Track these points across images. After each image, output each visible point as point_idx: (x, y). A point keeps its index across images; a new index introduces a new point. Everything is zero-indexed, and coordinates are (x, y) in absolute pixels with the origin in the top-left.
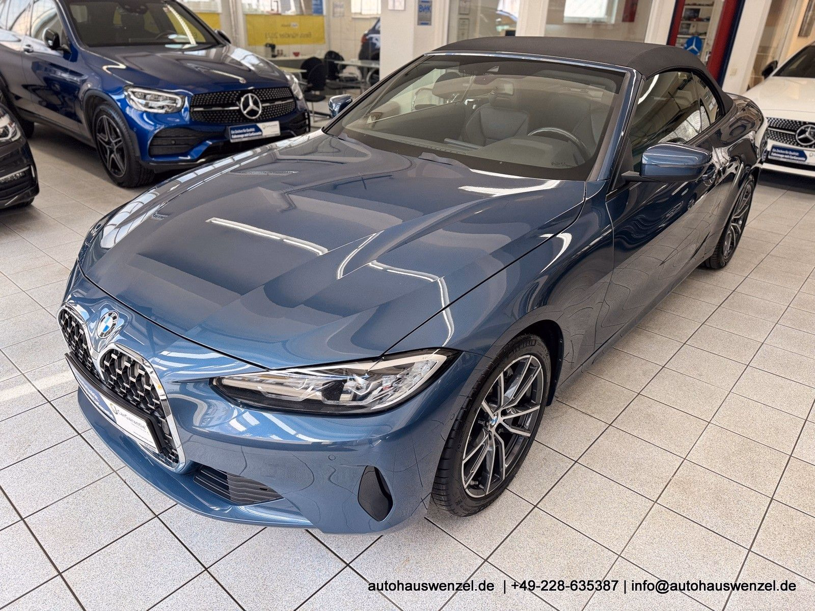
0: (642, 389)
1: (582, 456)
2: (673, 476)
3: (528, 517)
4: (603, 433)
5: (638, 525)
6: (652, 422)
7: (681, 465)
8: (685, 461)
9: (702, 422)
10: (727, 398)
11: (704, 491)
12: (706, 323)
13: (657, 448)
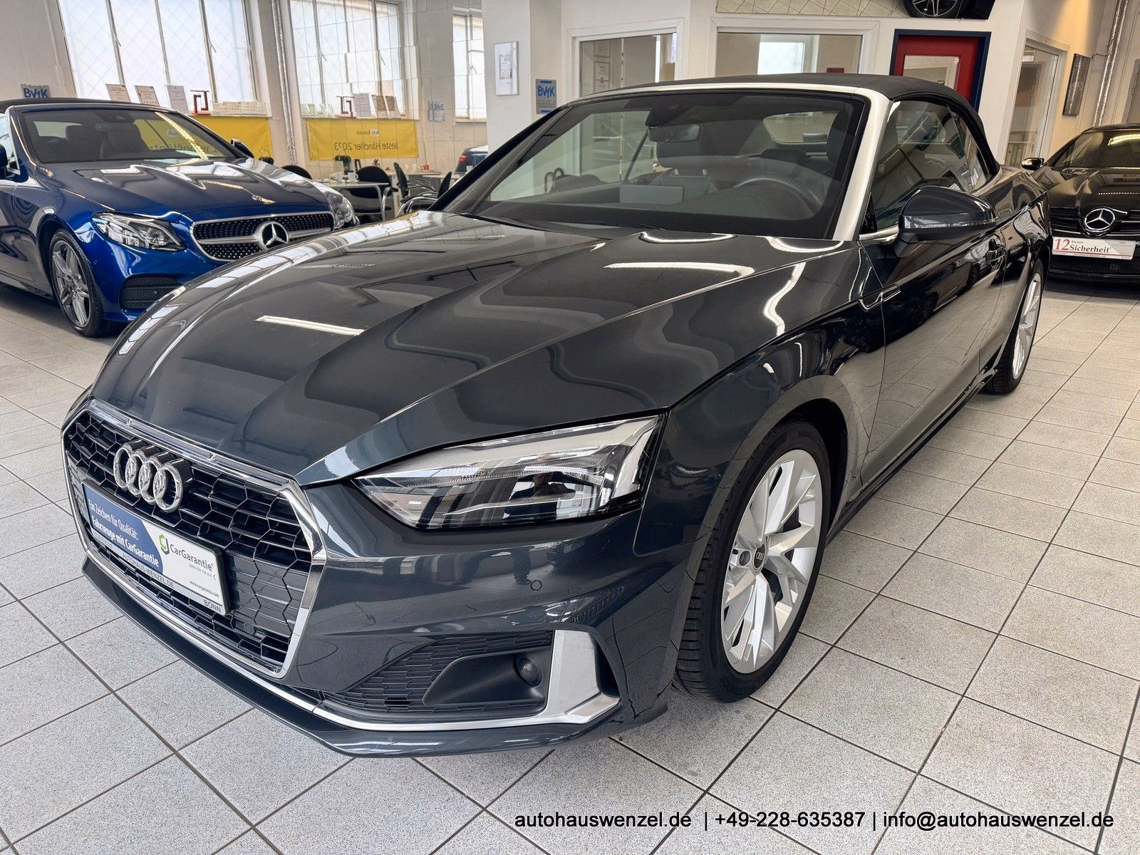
2: (945, 727)
6: (902, 638)
7: (957, 706)
8: (964, 698)
9: (986, 634)
10: (1024, 594)
11: (1003, 750)
12: (978, 483)
13: (916, 679)
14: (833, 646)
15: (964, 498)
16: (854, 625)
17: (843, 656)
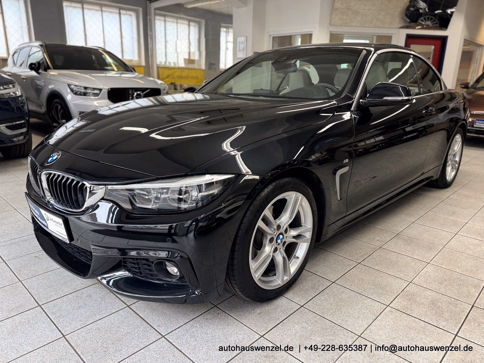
0: (383, 245)
1: (338, 279)
2: (401, 292)
3: (296, 312)
4: (354, 267)
5: (374, 319)
6: (388, 262)
7: (407, 286)
8: (411, 283)
9: (424, 263)
10: (442, 250)
11: (424, 300)
12: (428, 212)
13: (391, 276)
14: (360, 263)
15: (422, 217)
16: (369, 257)
17: (363, 267)
